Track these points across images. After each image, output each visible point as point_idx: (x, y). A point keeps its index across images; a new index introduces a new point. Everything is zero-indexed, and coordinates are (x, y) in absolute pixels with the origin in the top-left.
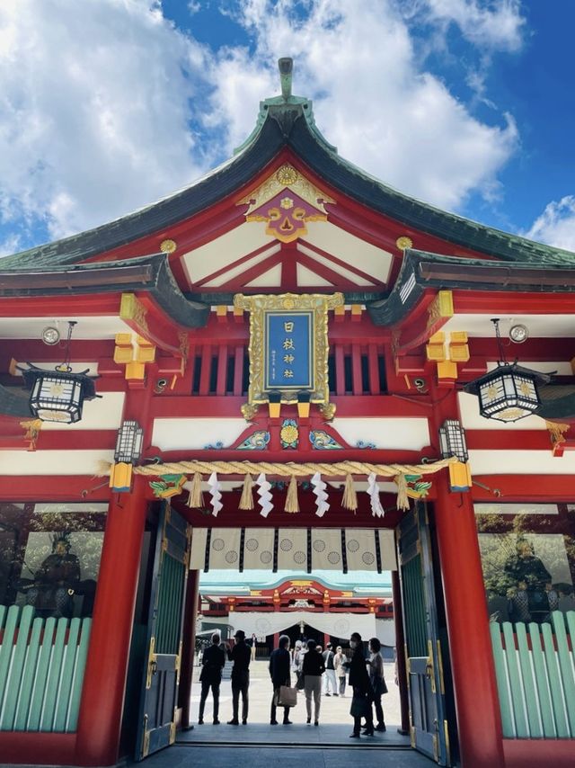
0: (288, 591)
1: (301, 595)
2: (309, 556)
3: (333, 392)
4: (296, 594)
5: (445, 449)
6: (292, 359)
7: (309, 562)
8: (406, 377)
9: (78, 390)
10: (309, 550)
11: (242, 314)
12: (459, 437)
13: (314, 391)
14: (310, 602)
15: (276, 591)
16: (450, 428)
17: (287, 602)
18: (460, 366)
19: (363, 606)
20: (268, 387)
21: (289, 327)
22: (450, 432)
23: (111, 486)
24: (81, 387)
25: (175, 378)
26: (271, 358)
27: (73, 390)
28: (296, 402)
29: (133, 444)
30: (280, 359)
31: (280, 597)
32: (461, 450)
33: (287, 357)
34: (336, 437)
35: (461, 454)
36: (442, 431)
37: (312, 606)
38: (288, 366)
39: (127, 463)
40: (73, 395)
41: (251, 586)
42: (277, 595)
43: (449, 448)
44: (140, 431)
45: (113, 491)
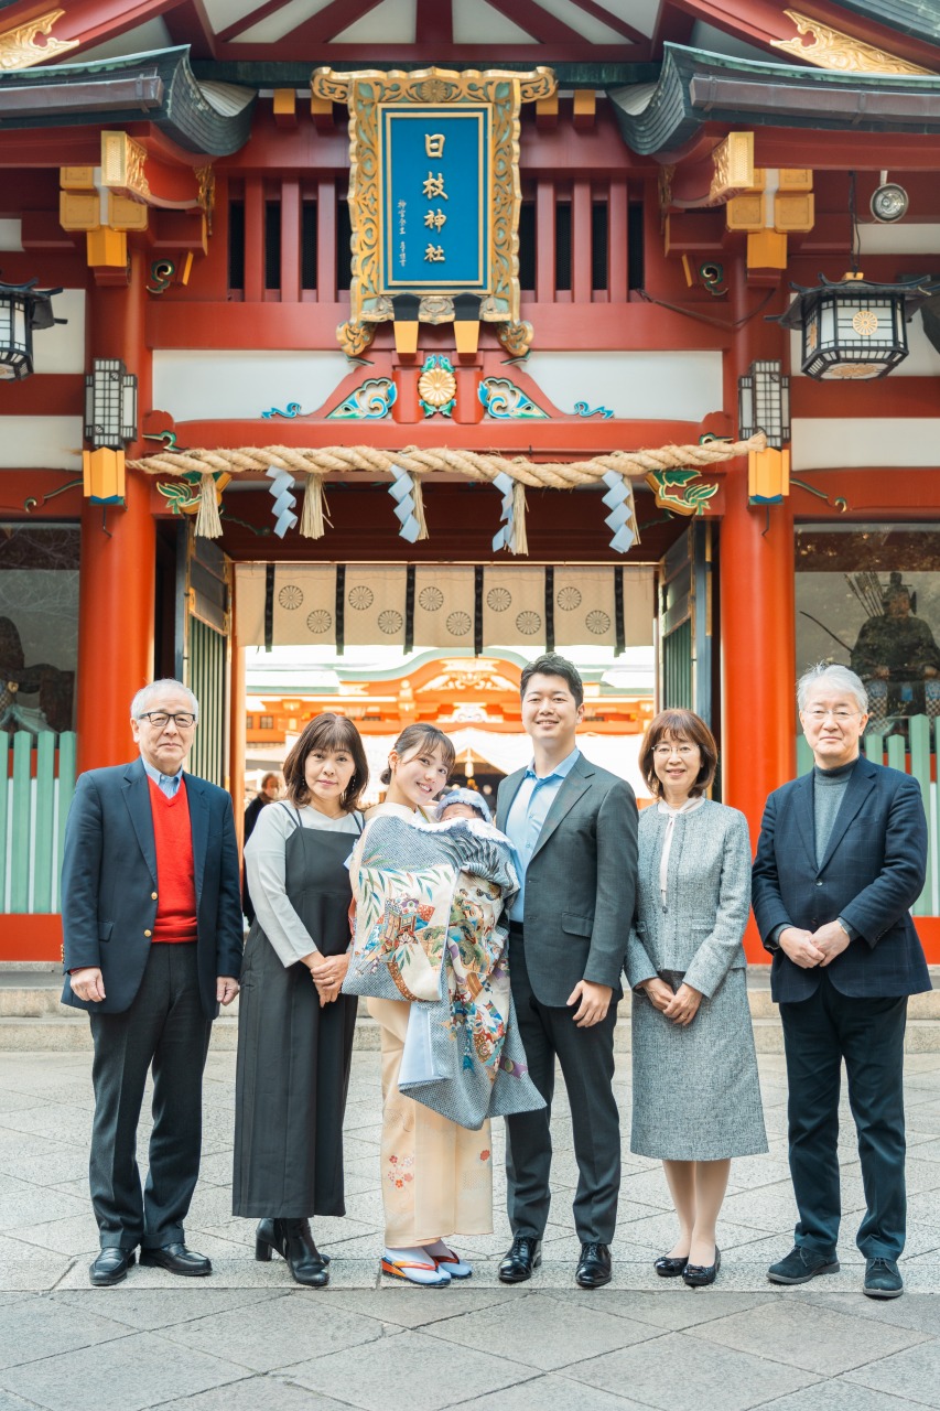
0: (436, 684)
1: (469, 693)
2: (479, 619)
3: (530, 293)
4: (456, 691)
5: (747, 421)
6: (441, 219)
7: (479, 632)
8: (684, 259)
9: (20, 317)
10: (479, 608)
11: (328, 110)
12: (776, 396)
13: (489, 291)
14: (493, 709)
15: (405, 684)
16: (760, 378)
17: (433, 709)
18: (794, 239)
19: (627, 717)
20: (392, 283)
21: (434, 145)
22: (760, 387)
23: (87, 493)
24: (25, 311)
25: (190, 257)
26: (396, 217)
27: (12, 321)
28: (450, 317)
29: (120, 408)
30: (416, 219)
31: (417, 698)
32: (776, 422)
33: (430, 216)
34: (533, 395)
35: (777, 431)
36: (746, 382)
37: (497, 719)
38: (433, 234)
39: (114, 448)
40: (12, 329)
41: (340, 673)
42: (407, 692)
43: (755, 418)
44: (129, 380)
45: (92, 504)
